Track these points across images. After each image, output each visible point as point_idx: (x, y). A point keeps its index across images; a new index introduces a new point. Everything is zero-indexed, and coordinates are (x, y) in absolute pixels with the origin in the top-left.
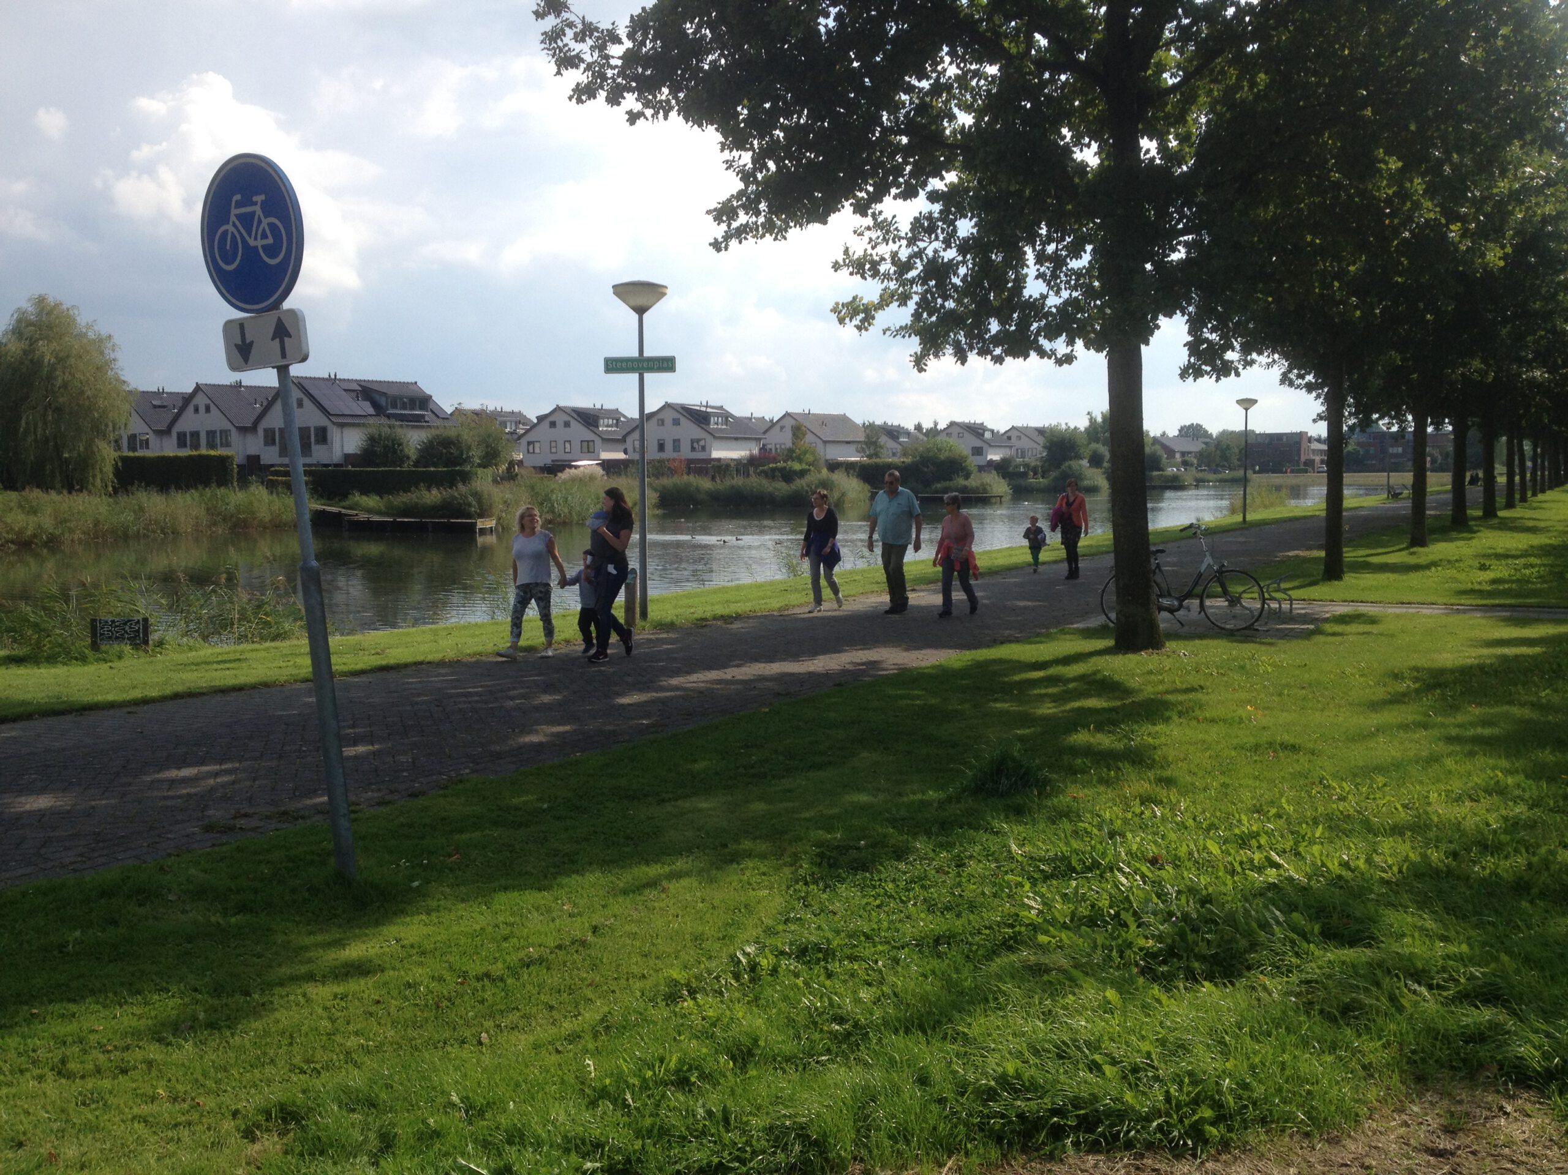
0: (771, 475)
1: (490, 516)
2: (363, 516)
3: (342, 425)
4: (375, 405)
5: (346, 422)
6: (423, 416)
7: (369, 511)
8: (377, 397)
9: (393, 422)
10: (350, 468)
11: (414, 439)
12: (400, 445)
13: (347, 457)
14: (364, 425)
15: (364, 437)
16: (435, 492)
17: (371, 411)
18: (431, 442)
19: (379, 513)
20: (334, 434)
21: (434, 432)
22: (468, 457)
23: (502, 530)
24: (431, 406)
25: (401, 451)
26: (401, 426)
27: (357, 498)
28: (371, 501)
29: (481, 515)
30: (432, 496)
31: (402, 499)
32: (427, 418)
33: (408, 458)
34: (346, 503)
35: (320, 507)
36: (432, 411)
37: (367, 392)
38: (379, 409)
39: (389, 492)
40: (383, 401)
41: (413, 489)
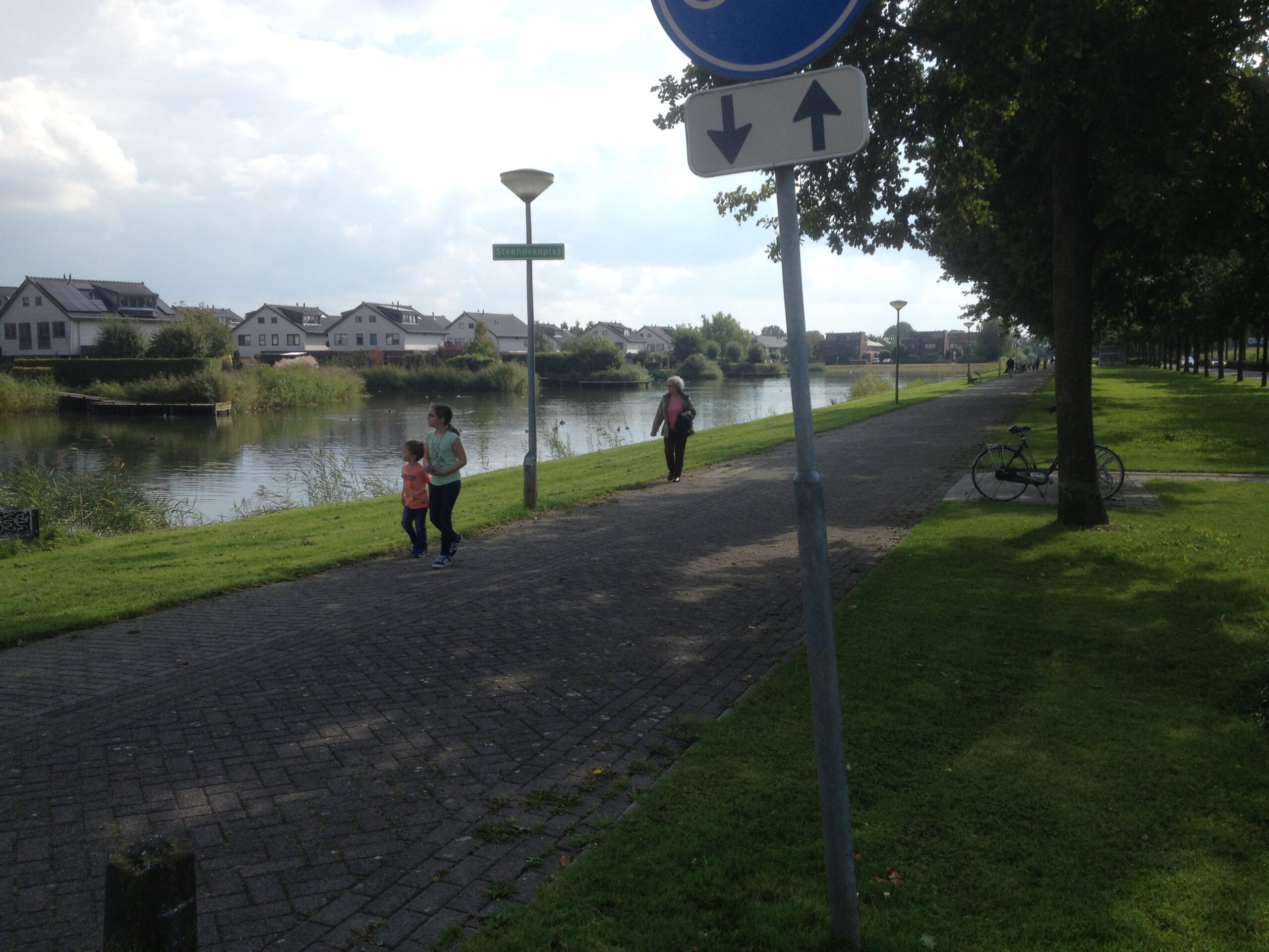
0: (460, 364)
1: (225, 400)
2: (108, 402)
3: (78, 321)
4: (107, 303)
5: (83, 317)
6: (151, 312)
7: (112, 396)
8: (108, 295)
9: (126, 317)
10: (87, 358)
11: (147, 334)
12: (134, 337)
13: (84, 349)
14: (101, 321)
15: (101, 331)
16: (173, 378)
17: (104, 308)
18: (163, 335)
19: (120, 398)
20: (72, 329)
21: (166, 326)
22: (198, 348)
23: (238, 412)
24: (158, 304)
25: (135, 343)
26: (135, 321)
27: (98, 385)
28: (113, 388)
29: (217, 400)
30: (171, 383)
31: (141, 386)
32: (154, 315)
33: (142, 349)
34: (89, 390)
35: (66, 394)
36: (159, 308)
37: (98, 290)
38: (111, 307)
39: (131, 381)
40: (114, 299)
41: (152, 376)
